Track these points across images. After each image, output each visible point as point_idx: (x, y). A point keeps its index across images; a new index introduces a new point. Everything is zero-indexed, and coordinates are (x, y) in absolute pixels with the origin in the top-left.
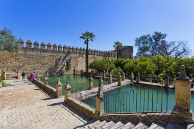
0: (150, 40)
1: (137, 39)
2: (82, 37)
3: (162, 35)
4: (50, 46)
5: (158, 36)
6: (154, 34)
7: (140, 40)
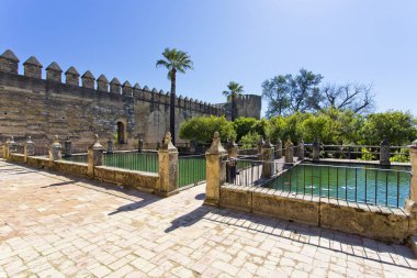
0: (293, 85)
1: (267, 83)
2: (161, 62)
3: (313, 77)
4: (76, 76)
5: (307, 79)
6: (300, 74)
7: (272, 85)
